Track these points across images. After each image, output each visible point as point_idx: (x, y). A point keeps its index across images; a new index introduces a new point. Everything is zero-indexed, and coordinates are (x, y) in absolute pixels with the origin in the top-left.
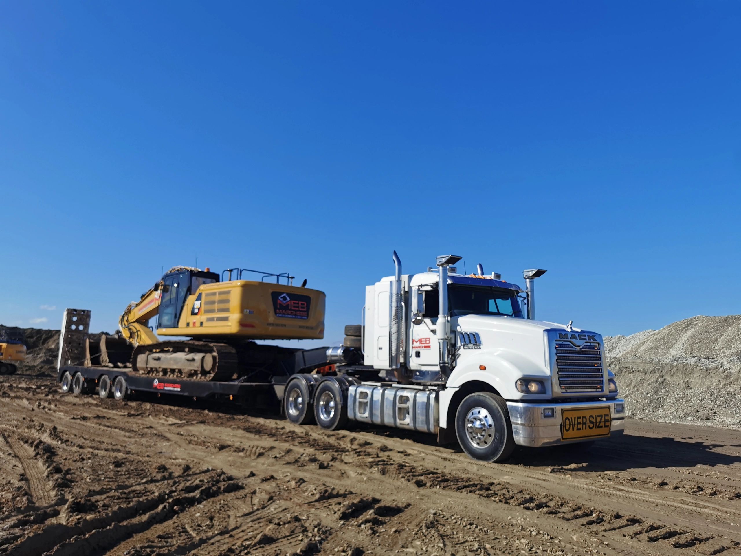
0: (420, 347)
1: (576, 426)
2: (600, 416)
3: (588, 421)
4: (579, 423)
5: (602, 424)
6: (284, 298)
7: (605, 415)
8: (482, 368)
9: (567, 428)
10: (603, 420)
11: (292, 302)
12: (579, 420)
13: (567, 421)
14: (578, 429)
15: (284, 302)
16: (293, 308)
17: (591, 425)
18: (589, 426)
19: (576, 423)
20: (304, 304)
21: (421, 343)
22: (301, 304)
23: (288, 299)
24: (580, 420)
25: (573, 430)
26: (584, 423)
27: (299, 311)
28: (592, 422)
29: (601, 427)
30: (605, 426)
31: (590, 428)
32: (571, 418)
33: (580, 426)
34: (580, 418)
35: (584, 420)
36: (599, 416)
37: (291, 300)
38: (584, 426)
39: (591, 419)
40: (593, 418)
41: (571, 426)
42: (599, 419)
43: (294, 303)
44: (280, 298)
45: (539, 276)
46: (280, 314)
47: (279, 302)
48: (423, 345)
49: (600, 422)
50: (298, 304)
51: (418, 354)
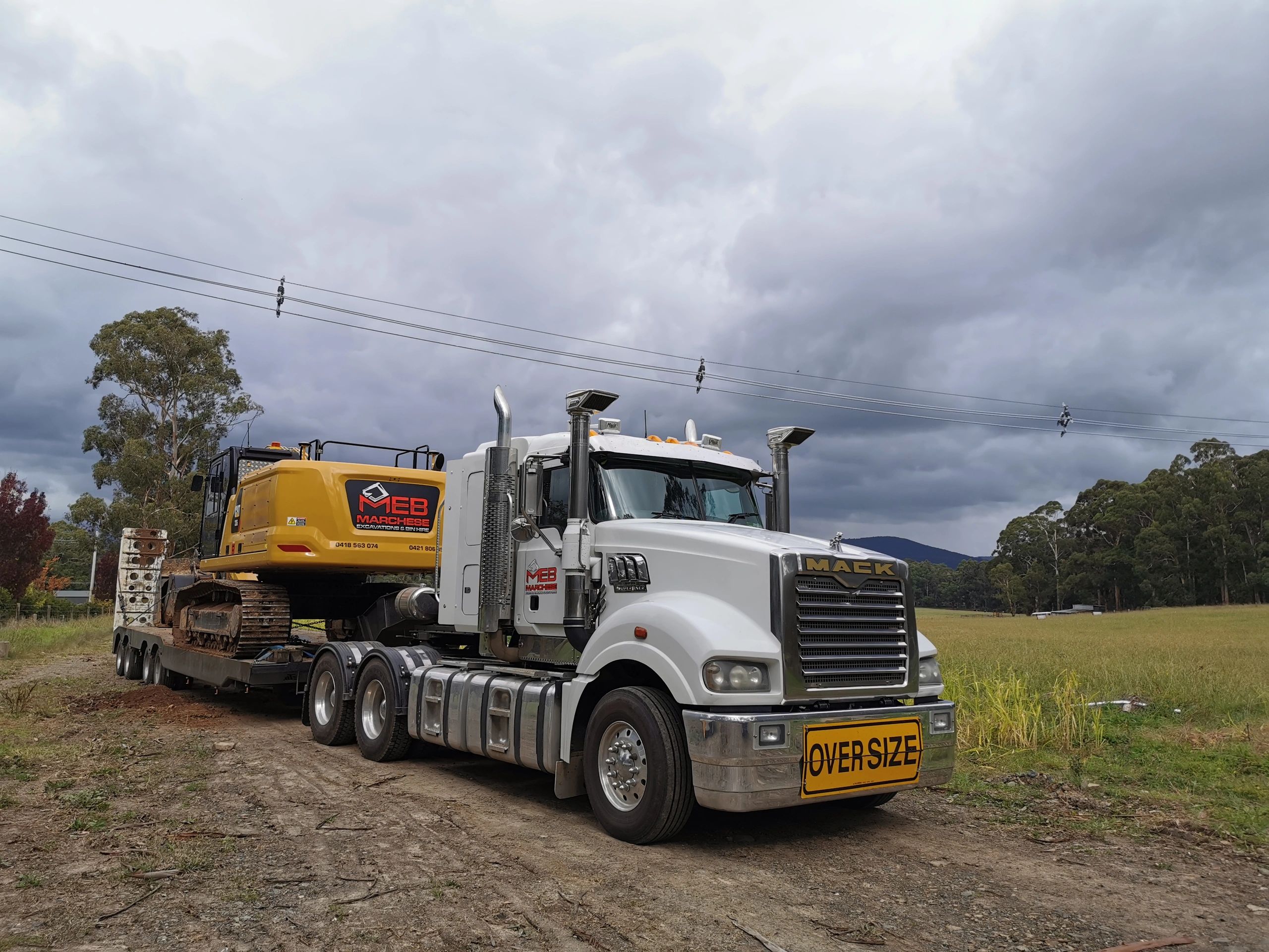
0: (537, 587)
1: (837, 763)
2: (898, 739)
3: (866, 752)
4: (844, 756)
5: (900, 757)
6: (376, 493)
7: (908, 738)
8: (641, 635)
9: (816, 769)
10: (902, 748)
11: (394, 499)
12: (845, 750)
13: (817, 752)
14: (842, 770)
15: (375, 500)
16: (394, 511)
17: (875, 760)
18: (869, 762)
19: (837, 755)
20: (422, 503)
21: (540, 580)
22: (416, 503)
23: (385, 494)
24: (847, 750)
25: (830, 772)
26: (858, 757)
27: (409, 516)
28: (874, 753)
29: (899, 763)
30: (907, 762)
31: (872, 766)
32: (826, 745)
33: (846, 763)
34: (846, 744)
35: (858, 750)
36: (892, 739)
37: (390, 496)
38: (857, 761)
39: (874, 746)
40: (879, 745)
41: (825, 763)
42: (892, 747)
43: (397, 501)
44: (364, 492)
45: (799, 442)
46: (365, 523)
47: (362, 499)
48: (544, 583)
49: (895, 754)
50: (409, 502)
51: (535, 604)
